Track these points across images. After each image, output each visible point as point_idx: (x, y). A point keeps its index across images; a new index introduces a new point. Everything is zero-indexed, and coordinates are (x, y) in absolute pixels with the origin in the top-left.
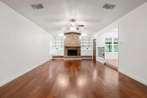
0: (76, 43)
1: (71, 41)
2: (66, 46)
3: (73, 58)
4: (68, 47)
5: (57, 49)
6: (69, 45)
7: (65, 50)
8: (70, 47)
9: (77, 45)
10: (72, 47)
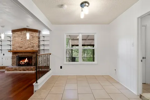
0: (30, 46)
1: (22, 43)
2: (15, 50)
3: (21, 71)
4: (18, 53)
5: (4, 55)
6: (19, 49)
7: (13, 58)
8: (21, 53)
9: (32, 48)
10: (24, 53)
